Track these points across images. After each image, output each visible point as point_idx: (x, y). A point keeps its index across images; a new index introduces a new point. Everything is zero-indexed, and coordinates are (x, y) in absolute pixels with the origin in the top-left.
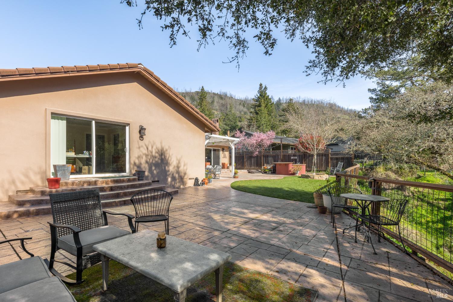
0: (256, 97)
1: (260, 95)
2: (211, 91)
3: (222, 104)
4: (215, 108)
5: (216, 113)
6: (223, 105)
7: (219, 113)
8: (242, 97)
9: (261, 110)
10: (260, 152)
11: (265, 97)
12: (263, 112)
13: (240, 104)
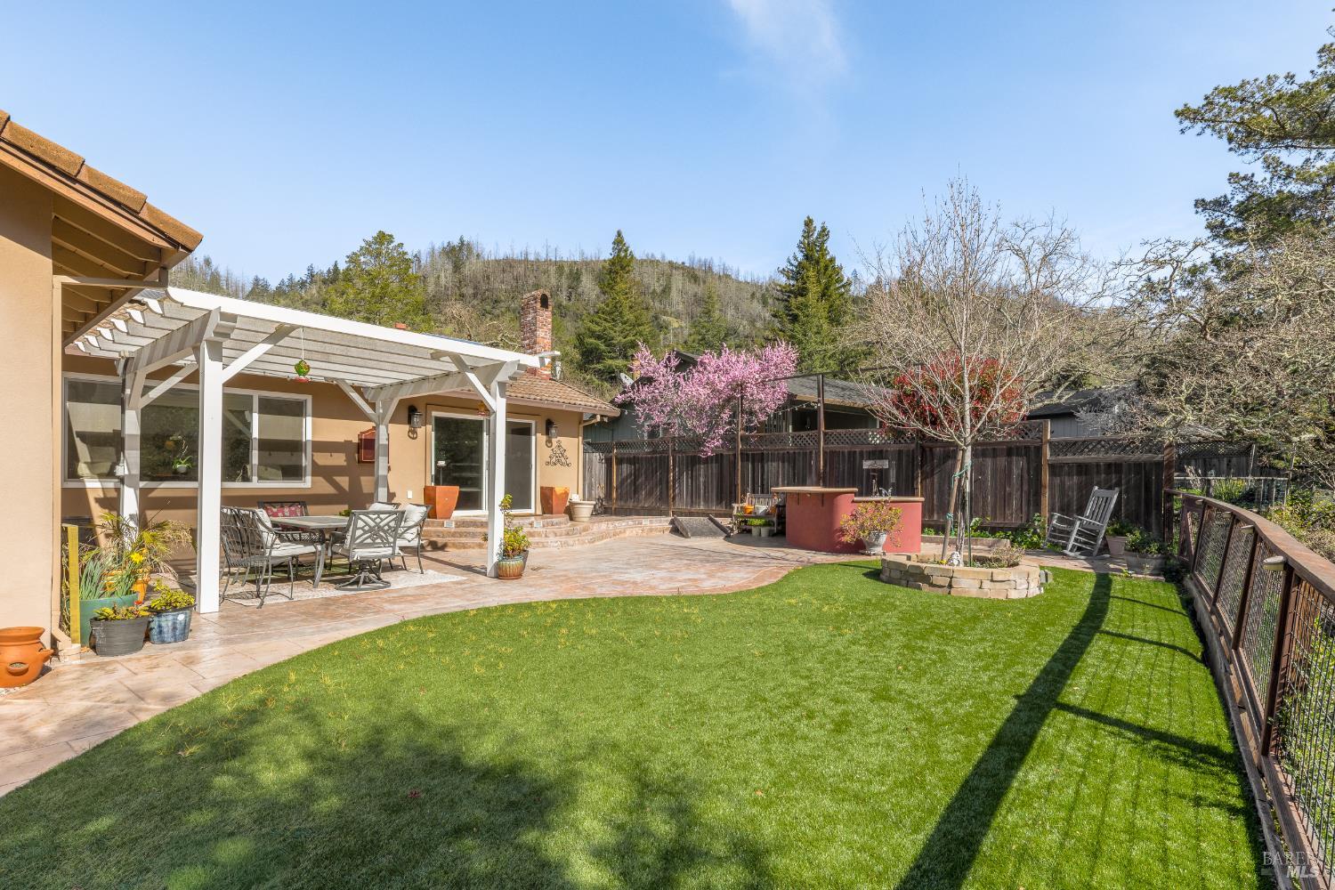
0: (792, 265)
1: (807, 257)
2: (663, 257)
3: (695, 296)
4: (673, 310)
5: (676, 325)
6: (698, 300)
7: (683, 325)
8: (761, 276)
9: (806, 306)
10: (729, 438)
11: (822, 264)
12: (811, 311)
13: (753, 295)
